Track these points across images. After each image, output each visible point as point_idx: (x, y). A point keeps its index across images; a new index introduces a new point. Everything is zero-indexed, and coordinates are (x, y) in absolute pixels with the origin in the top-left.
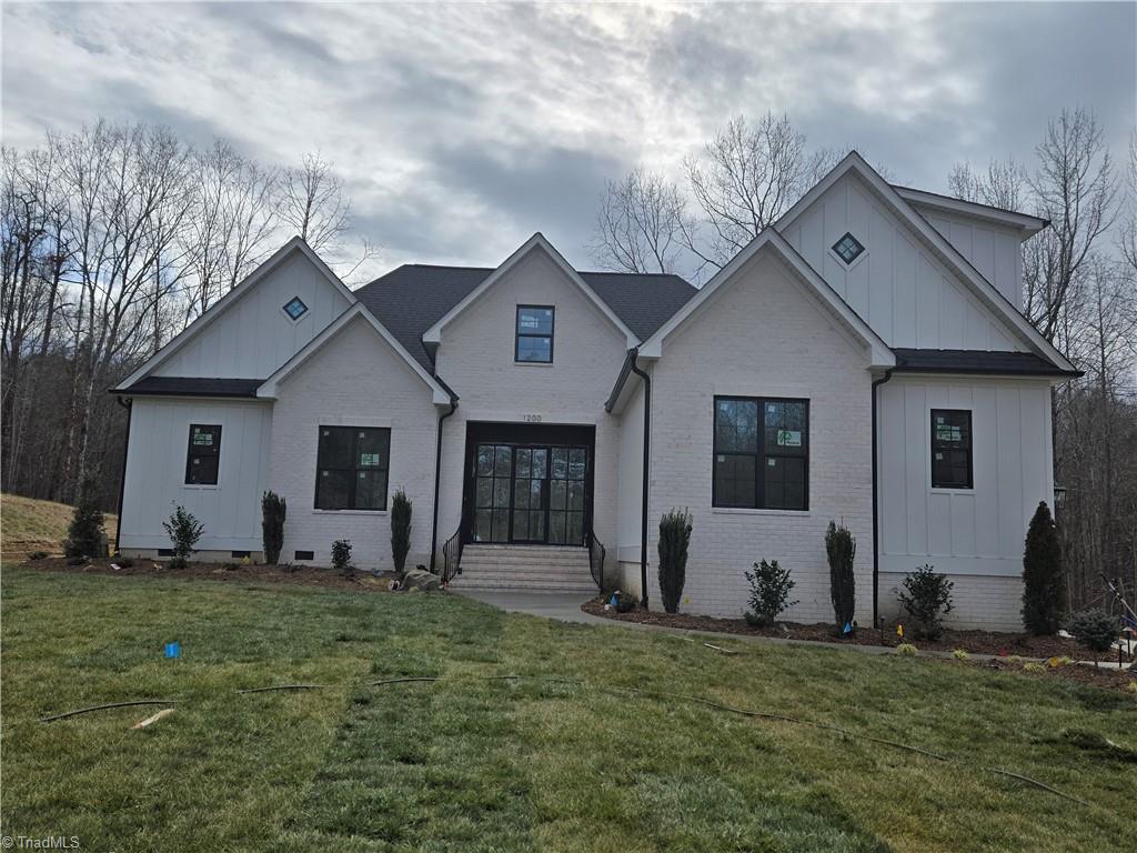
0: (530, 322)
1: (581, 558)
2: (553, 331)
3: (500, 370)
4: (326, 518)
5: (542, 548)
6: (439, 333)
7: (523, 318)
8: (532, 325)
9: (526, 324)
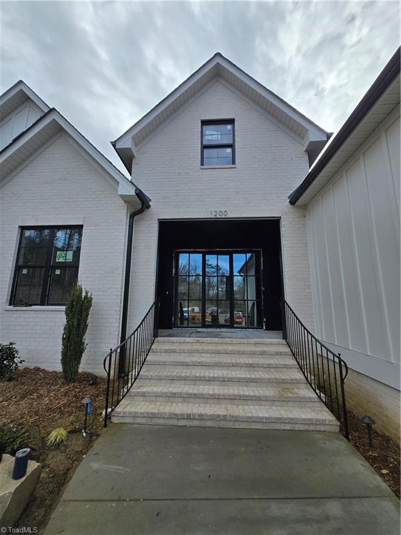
0: (213, 135)
1: (281, 354)
2: (234, 141)
3: (188, 174)
4: (16, 315)
5: (229, 330)
6: (130, 140)
7: (207, 132)
8: (215, 137)
9: (210, 138)
